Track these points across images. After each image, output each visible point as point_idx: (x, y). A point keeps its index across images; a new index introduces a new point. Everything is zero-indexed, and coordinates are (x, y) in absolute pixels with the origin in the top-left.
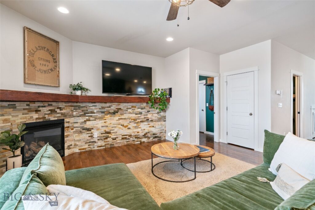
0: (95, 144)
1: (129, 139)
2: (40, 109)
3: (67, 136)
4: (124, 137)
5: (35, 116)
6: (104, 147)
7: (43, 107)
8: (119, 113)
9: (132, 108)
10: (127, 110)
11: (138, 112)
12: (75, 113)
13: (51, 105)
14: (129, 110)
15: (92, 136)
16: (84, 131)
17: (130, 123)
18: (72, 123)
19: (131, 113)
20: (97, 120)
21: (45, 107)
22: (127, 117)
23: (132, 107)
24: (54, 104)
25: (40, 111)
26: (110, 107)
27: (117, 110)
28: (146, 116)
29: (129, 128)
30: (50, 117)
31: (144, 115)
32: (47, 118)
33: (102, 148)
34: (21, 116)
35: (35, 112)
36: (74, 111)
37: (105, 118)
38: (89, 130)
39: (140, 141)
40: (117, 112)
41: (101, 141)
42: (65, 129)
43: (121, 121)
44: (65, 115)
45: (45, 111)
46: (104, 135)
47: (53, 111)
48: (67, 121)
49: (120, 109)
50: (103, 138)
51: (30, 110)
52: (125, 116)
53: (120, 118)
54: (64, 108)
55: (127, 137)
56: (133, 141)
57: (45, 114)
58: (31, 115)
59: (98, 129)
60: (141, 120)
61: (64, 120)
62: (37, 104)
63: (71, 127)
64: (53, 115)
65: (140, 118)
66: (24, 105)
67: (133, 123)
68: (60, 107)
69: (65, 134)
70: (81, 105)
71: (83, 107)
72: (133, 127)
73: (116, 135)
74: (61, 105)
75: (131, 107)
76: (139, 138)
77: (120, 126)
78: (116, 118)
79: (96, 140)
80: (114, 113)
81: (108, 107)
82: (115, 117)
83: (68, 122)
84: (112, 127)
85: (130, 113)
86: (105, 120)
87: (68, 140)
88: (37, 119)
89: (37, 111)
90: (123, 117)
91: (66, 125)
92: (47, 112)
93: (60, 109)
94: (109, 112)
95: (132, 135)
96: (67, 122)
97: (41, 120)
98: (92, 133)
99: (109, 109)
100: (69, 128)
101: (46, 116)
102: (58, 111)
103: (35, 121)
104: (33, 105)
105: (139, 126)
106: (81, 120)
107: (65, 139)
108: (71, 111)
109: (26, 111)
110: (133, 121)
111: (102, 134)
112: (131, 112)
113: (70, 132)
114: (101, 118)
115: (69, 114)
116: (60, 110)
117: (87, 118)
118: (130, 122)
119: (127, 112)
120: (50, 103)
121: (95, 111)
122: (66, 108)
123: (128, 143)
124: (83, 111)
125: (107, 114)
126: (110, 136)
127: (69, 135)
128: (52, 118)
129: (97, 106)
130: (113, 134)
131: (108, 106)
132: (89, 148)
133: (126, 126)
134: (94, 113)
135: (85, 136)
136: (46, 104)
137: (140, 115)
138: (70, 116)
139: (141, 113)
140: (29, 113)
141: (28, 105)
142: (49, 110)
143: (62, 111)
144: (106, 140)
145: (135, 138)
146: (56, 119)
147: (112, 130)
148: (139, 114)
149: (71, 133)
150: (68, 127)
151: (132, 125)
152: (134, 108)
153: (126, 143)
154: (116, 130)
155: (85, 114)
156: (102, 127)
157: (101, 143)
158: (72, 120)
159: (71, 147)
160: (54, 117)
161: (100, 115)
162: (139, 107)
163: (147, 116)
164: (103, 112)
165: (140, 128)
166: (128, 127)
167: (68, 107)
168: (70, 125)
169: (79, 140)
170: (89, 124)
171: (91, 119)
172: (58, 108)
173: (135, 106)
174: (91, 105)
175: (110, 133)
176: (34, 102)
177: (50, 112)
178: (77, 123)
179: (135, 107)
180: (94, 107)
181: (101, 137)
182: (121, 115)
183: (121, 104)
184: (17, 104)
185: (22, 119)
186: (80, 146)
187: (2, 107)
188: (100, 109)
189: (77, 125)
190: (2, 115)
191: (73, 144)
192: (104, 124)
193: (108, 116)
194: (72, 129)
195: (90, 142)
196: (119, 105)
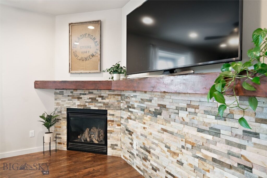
0: (134, 160)
2: (82, 96)
3: (111, 132)
5: (78, 103)
8: (162, 117)
9: (189, 110)
10: (177, 111)
11: (204, 124)
12: (121, 105)
13: (92, 93)
14: (183, 114)
15: (131, 144)
16: (127, 132)
18: (117, 117)
19: (187, 124)
20: (137, 121)
21: (85, 94)
22: (175, 131)
23: (189, 106)
24: (95, 92)
25: (81, 98)
26: (150, 101)
27: (158, 108)
28: (235, 150)
30: (91, 106)
31: (228, 143)
32: (87, 106)
34: (67, 101)
35: (77, 100)
36: (121, 101)
37: (144, 121)
38: (131, 133)
40: (160, 114)
41: (140, 159)
42: (109, 123)
43: (165, 136)
44: (109, 105)
45: (86, 98)
46: (143, 151)
47: (94, 100)
48: (111, 113)
49: (164, 106)
51: (73, 97)
52: (174, 127)
53: (164, 127)
54: (107, 97)
57: (86, 102)
58: (74, 102)
59: (137, 137)
60: (216, 156)
61: (107, 110)
62: (79, 92)
63: (116, 121)
64: (94, 104)
65: (212, 146)
66: (69, 93)
67: (191, 154)
68: (102, 95)
69: (108, 129)
71: (127, 97)
72: (191, 165)
73: (158, 164)
74: (104, 93)
75: (184, 105)
77: (163, 146)
79: (135, 154)
80: (157, 113)
81: (147, 101)
82: (156, 122)
83: (113, 115)
84: (153, 143)
85: (183, 122)
86: (144, 123)
87: (113, 137)
88: (78, 105)
89: (79, 98)
90: (168, 127)
91: (109, 118)
92: (88, 100)
93: (102, 97)
94: (150, 111)
96: (110, 115)
97: (82, 108)
98: (132, 140)
99: (149, 103)
100: (114, 123)
101: (87, 104)
102: (100, 100)
103: (76, 107)
106: (125, 114)
107: (108, 135)
108: (118, 101)
109: (70, 98)
110: (189, 146)
111: (141, 147)
112: (187, 120)
113: (115, 127)
114: (141, 119)
115: (115, 105)
116: (102, 99)
117: (129, 114)
118: (183, 147)
119: (177, 117)
120: (91, 91)
121: (136, 106)
122: (109, 97)
124: (127, 102)
125: (147, 114)
126: (149, 158)
127: (113, 131)
128: (93, 108)
129: (137, 96)
130: (154, 158)
131: (148, 99)
132: (130, 160)
133: (175, 154)
134: (134, 108)
135: (126, 139)
136: (87, 92)
137: (210, 137)
138: (116, 107)
139: (216, 132)
140: (73, 100)
141: (72, 92)
142: (90, 98)
143: (104, 101)
144: (144, 162)
146: (97, 108)
147: (152, 148)
148: (209, 133)
149: (117, 130)
150: (113, 121)
152: (192, 110)
154: (158, 151)
155: (129, 107)
156: (142, 135)
158: (118, 113)
159: (115, 147)
160: (95, 106)
161: (140, 113)
162: (209, 109)
163: (243, 152)
164: (143, 110)
166: (179, 159)
167: (112, 96)
168: (115, 119)
169: (124, 144)
170: (132, 125)
172: (100, 97)
173: (197, 104)
175: (149, 152)
176: (76, 89)
177: (91, 100)
179: (197, 107)
181: (139, 152)
182: (167, 121)
183: (167, 96)
184: (64, 91)
185: (67, 104)
186: (124, 152)
187: (56, 93)
188: (140, 102)
189: (123, 121)
190: (56, 100)
191: (119, 145)
192: (144, 132)
193: (147, 118)
194: (119, 125)
195: (130, 153)
196: (163, 97)
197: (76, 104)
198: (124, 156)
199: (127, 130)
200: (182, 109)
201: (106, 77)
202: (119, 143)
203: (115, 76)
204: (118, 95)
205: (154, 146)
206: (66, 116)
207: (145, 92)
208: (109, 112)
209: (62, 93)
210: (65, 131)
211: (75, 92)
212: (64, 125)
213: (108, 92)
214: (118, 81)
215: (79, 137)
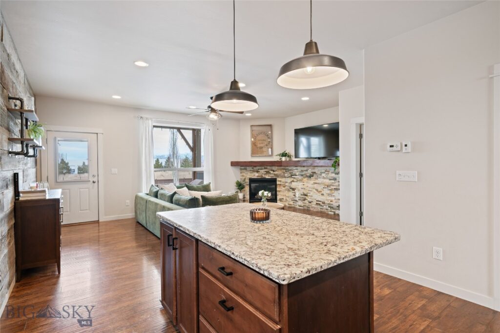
1: (322, 206)
2: (260, 170)
3: (279, 191)
4: (318, 202)
5: (257, 174)
6: (302, 208)
7: (261, 169)
8: (314, 177)
10: (321, 174)
11: (332, 177)
12: (286, 175)
13: (267, 168)
14: (323, 175)
15: (295, 195)
16: (291, 190)
17: (324, 189)
18: (283, 182)
20: (298, 182)
22: (320, 182)
23: (326, 171)
24: (268, 167)
25: (259, 172)
26: (307, 171)
27: (312, 174)
29: (323, 195)
33: (301, 208)
34: (249, 174)
36: (286, 173)
38: (294, 189)
39: (333, 212)
40: (313, 176)
41: (301, 201)
42: (278, 186)
43: (315, 186)
44: (278, 175)
46: (303, 196)
47: (268, 172)
49: (315, 173)
50: (302, 199)
51: (254, 171)
52: (320, 180)
53: (315, 182)
54: (276, 171)
55: (321, 203)
56: (326, 209)
59: (299, 190)
61: (276, 179)
62: (258, 168)
63: (282, 185)
65: (334, 184)
66: (250, 168)
67: (327, 189)
69: (278, 189)
70: (290, 168)
71: (290, 170)
72: (327, 194)
73: (312, 199)
74: (274, 168)
76: (332, 207)
77: (315, 191)
78: (312, 181)
79: (298, 200)
80: (310, 176)
81: (305, 171)
83: (280, 181)
84: (309, 191)
85: (324, 178)
86: (304, 182)
87: (280, 194)
90: (317, 181)
91: (278, 183)
93: (274, 171)
94: (307, 176)
95: (326, 202)
96: (279, 181)
97: (260, 177)
98: (295, 193)
101: (263, 175)
102: (272, 172)
103: (256, 177)
104: (256, 168)
105: (333, 195)
106: (289, 180)
107: (278, 193)
108: (283, 173)
109: (252, 172)
110: (326, 187)
111: (302, 195)
112: (325, 177)
113: (281, 188)
114: (301, 181)
115: (281, 175)
117: (292, 179)
119: (321, 176)
120: (265, 167)
121: (297, 174)
122: (278, 170)
123: (322, 210)
124: (290, 173)
125: (305, 177)
126: (307, 198)
127: (281, 191)
128: (267, 177)
129: (298, 169)
130: (309, 197)
133: (320, 192)
134: (296, 176)
135: (291, 194)
136: (263, 168)
137: (333, 181)
141: (252, 168)
142: (265, 172)
143: (274, 173)
144: (304, 201)
145: (329, 207)
146: (270, 177)
147: (308, 193)
148: (333, 180)
149: (283, 190)
150: (280, 185)
151: (326, 191)
152: (327, 173)
153: (320, 210)
154: (311, 194)
155: (292, 175)
156: (302, 188)
157: (300, 203)
158: (283, 180)
159: (282, 200)
160: (269, 176)
161: (300, 178)
164: (302, 175)
165: (334, 196)
167: (280, 170)
168: (282, 183)
169: (288, 197)
170: (294, 185)
171: (295, 180)
172: (272, 170)
174: (295, 168)
175: (307, 196)
176: (256, 166)
178: (287, 182)
179: (329, 172)
180: (296, 171)
181: (300, 198)
182: (316, 179)
183: (316, 168)
184: (248, 168)
185: (249, 175)
186: (289, 202)
187: (241, 169)
188: (300, 172)
189: (287, 184)
190: (241, 173)
191: (285, 199)
192: (303, 187)
193: (305, 179)
194: (284, 187)
195: (294, 200)
196: (314, 169)
197: (255, 175)
198: (288, 204)
199: (291, 188)
200: (323, 173)
201: (276, 158)
202: (284, 198)
203: (284, 159)
204: (283, 169)
205: (310, 192)
206: (248, 183)
207: (304, 166)
208: (278, 179)
209: (246, 169)
210: (248, 193)
211: (255, 168)
212: (247, 189)
213: (277, 168)
214: (286, 161)
215: (256, 197)
